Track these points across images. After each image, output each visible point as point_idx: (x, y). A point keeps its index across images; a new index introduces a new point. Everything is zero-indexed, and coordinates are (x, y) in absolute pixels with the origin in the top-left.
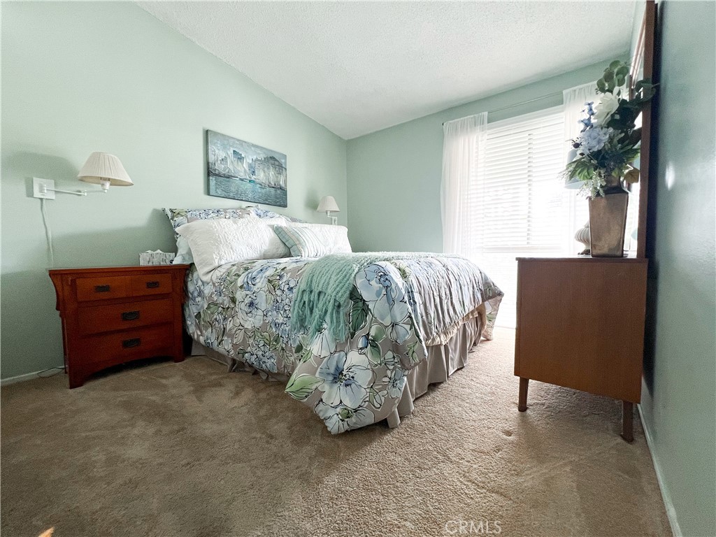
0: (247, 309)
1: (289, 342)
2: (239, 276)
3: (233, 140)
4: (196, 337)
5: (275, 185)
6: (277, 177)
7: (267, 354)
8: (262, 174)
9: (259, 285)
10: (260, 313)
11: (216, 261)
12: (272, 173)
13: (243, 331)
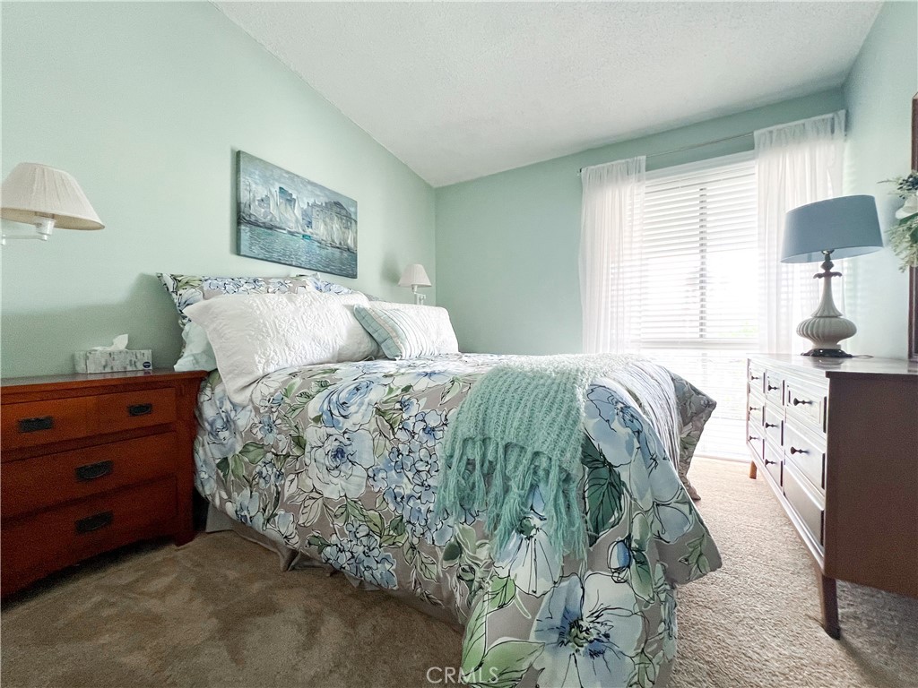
0: (329, 462)
1: (428, 535)
2: (309, 397)
3: (279, 171)
4: (217, 502)
5: (340, 244)
6: (344, 233)
7: (376, 552)
8: (322, 227)
9: (356, 418)
10: (359, 471)
11: (260, 367)
12: (336, 225)
13: (320, 501)
